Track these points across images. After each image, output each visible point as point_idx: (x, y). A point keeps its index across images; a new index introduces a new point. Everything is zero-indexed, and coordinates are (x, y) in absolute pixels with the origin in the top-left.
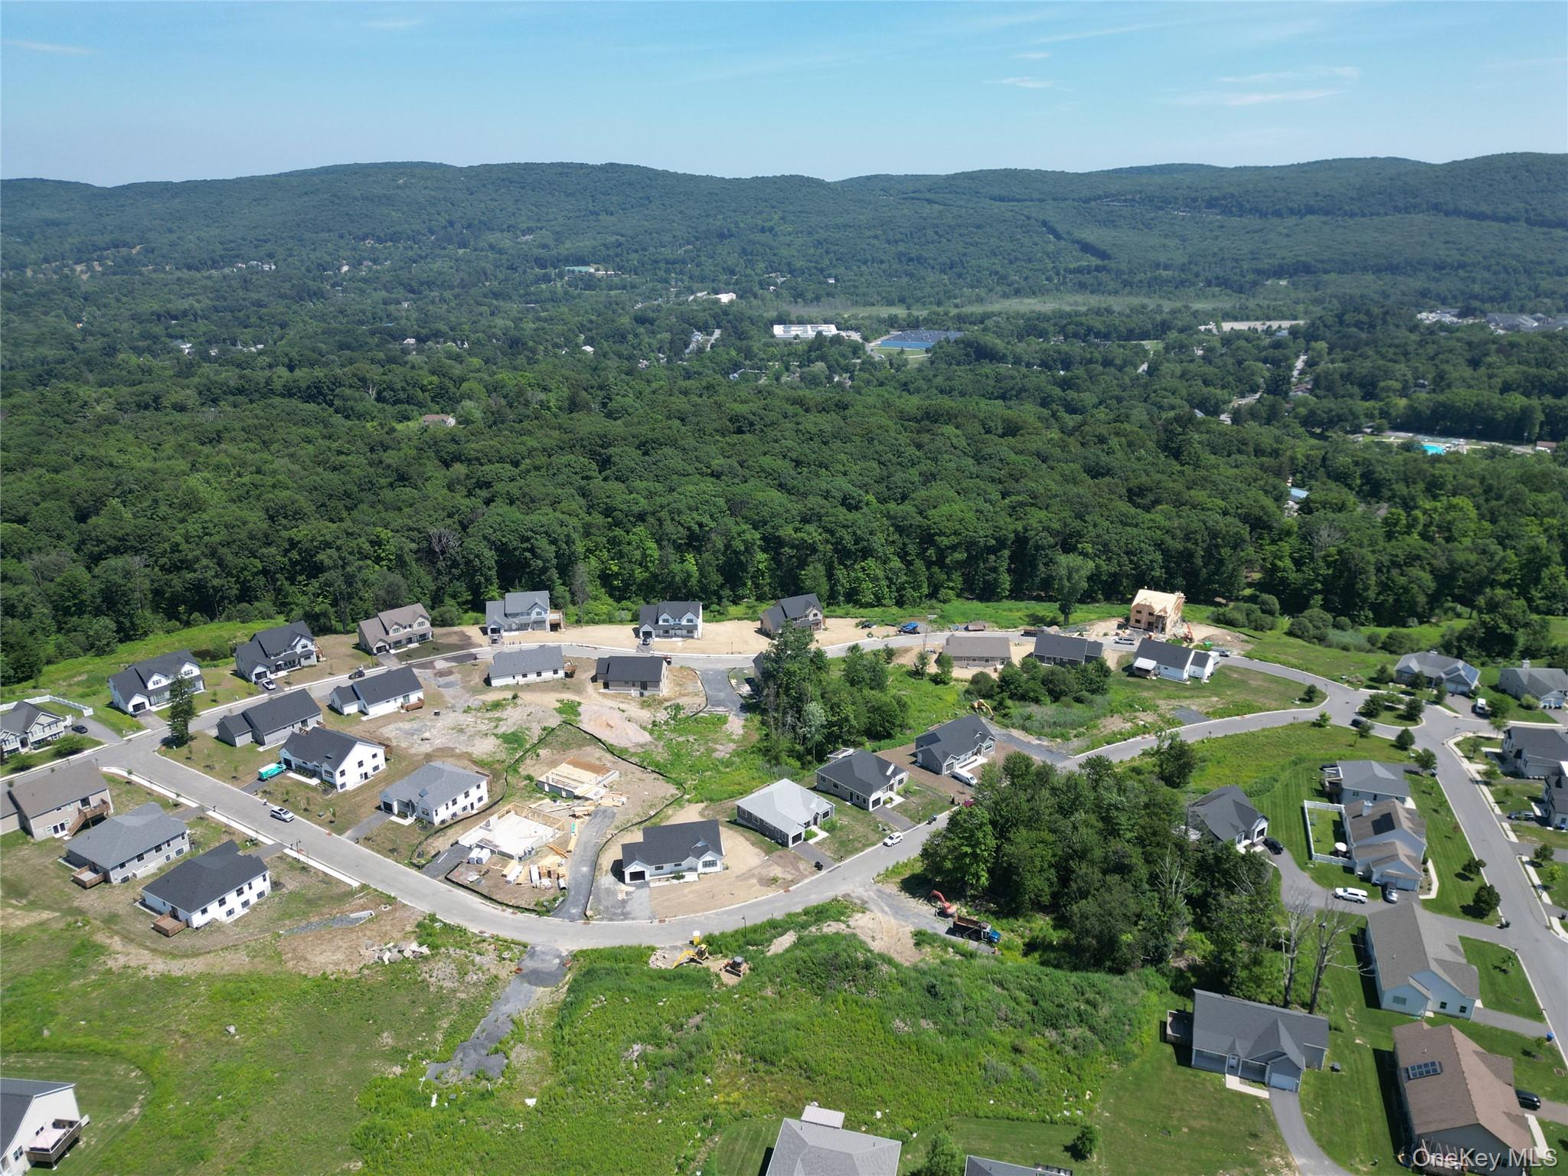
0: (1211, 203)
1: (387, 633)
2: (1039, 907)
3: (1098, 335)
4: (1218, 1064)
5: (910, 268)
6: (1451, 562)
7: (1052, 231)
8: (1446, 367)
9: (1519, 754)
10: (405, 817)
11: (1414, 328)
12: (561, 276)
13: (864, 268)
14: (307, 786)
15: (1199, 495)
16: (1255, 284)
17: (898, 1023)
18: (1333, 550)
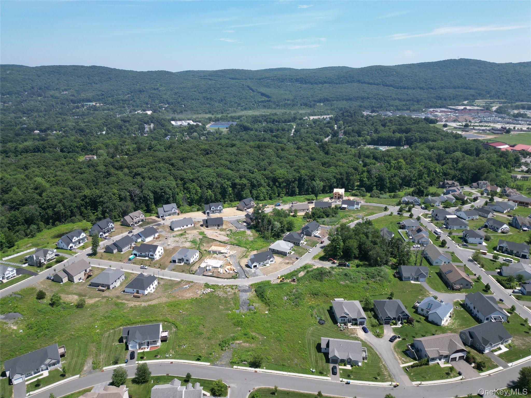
0: (297, 80)
1: (133, 220)
2: (356, 258)
3: (276, 122)
4: (408, 279)
5: (209, 101)
6: (405, 175)
7: (251, 89)
8: (377, 127)
9: (436, 215)
10: (181, 263)
11: (363, 116)
12: (83, 106)
13: (193, 101)
14: (146, 260)
15: (340, 163)
16: (314, 105)
17: (341, 282)
18: (377, 175)
